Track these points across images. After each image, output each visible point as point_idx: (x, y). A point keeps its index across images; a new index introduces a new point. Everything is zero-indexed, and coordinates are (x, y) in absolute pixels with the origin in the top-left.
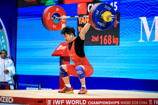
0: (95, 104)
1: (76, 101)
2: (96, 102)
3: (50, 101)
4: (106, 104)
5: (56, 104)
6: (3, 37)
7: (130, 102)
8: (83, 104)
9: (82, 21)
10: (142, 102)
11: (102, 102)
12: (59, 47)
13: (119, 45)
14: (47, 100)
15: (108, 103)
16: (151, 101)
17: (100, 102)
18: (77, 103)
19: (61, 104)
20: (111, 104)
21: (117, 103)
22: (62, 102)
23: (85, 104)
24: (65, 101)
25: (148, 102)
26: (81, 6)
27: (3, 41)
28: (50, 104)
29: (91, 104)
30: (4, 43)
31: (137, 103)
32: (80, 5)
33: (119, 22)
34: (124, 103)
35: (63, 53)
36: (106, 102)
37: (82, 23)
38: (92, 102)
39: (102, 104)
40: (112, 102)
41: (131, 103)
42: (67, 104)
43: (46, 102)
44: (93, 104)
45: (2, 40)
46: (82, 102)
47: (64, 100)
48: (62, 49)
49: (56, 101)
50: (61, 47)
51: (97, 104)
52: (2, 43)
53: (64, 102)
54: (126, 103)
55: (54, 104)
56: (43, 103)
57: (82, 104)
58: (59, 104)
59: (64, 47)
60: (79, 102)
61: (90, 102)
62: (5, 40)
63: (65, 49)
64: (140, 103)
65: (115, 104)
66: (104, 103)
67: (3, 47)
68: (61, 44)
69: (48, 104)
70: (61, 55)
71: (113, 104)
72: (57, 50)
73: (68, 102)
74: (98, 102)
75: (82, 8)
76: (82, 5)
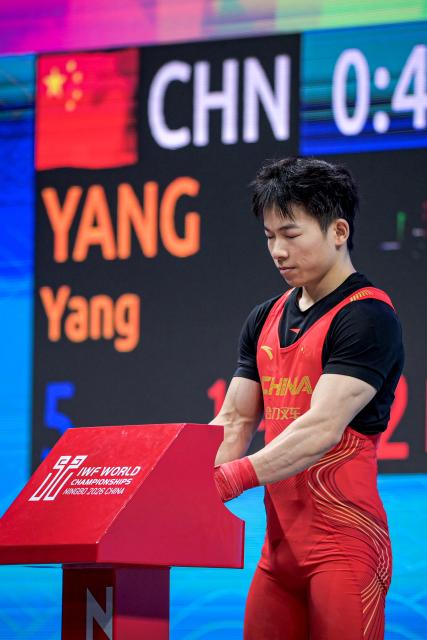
9: (87, 235)
26: (67, 87)
32: (63, 71)
37: (80, 254)
75: (79, 103)
76: (78, 78)
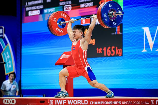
0: (97, 104)
1: (78, 101)
2: (98, 102)
3: (52, 101)
4: (108, 104)
5: (58, 104)
6: (9, 53)
7: (131, 102)
8: (85, 104)
10: (144, 102)
11: (104, 102)
12: (62, 56)
13: (122, 55)
14: (49, 100)
15: (110, 103)
16: (153, 101)
17: (101, 102)
18: (79, 103)
19: (63, 104)
20: (113, 104)
21: (119, 103)
22: (64, 102)
23: (87, 104)
24: (67, 101)
25: (150, 102)
27: (8, 57)
28: (52, 104)
29: (93, 104)
30: (9, 58)
31: (139, 103)
33: (122, 33)
34: (126, 103)
35: (66, 61)
36: (108, 102)
38: (94, 102)
39: (104, 104)
40: (114, 102)
41: (133, 103)
42: (69, 104)
43: (48, 102)
44: (95, 104)
45: (7, 55)
46: (83, 102)
47: (65, 100)
48: (65, 58)
49: (57, 101)
50: (64, 56)
51: (99, 104)
52: (7, 59)
53: (65, 102)
54: (128, 103)
55: (56, 104)
56: (45, 103)
57: (83, 104)
58: (61, 104)
59: (67, 56)
60: (81, 102)
61: (91, 102)
62: (10, 56)
63: (68, 57)
64: (142, 103)
65: (117, 104)
66: (106, 103)
67: (8, 62)
68: (64, 53)
69: (50, 104)
70: (64, 63)
71: (114, 104)
72: (60, 59)
73: (70, 102)
74: (100, 102)
